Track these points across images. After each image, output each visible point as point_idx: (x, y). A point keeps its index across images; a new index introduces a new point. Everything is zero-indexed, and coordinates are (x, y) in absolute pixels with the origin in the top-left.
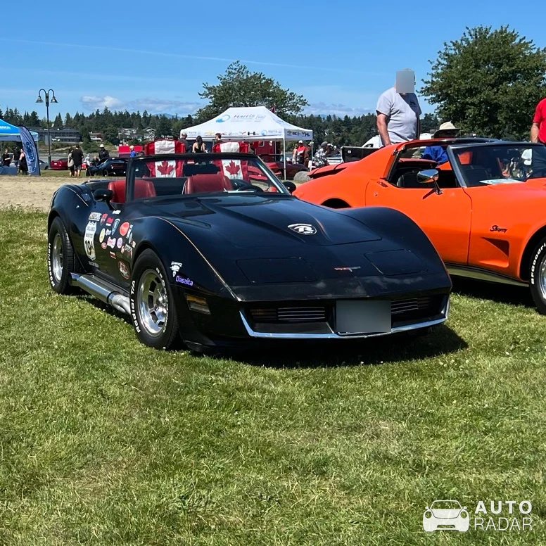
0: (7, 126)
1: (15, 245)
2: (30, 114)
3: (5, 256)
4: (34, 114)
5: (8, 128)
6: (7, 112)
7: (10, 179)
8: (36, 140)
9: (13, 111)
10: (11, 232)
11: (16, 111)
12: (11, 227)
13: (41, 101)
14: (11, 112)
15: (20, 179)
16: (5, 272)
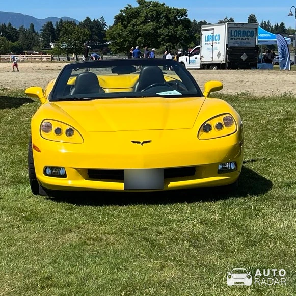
0: (267, 33)
1: (292, 122)
2: (279, 25)
3: (284, 129)
4: (282, 24)
5: (269, 35)
6: (262, 23)
7: (269, 72)
8: (289, 43)
9: (267, 22)
10: (288, 112)
11: (268, 22)
12: (287, 108)
13: (292, 15)
14: (265, 24)
15: (277, 72)
16: (286, 142)
